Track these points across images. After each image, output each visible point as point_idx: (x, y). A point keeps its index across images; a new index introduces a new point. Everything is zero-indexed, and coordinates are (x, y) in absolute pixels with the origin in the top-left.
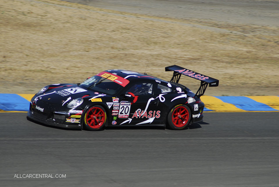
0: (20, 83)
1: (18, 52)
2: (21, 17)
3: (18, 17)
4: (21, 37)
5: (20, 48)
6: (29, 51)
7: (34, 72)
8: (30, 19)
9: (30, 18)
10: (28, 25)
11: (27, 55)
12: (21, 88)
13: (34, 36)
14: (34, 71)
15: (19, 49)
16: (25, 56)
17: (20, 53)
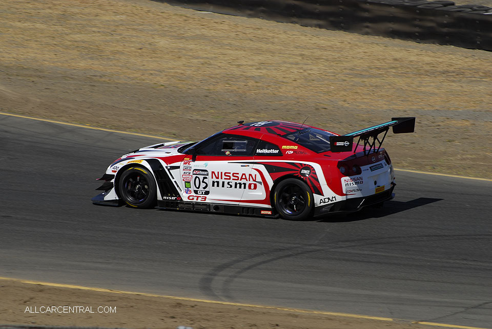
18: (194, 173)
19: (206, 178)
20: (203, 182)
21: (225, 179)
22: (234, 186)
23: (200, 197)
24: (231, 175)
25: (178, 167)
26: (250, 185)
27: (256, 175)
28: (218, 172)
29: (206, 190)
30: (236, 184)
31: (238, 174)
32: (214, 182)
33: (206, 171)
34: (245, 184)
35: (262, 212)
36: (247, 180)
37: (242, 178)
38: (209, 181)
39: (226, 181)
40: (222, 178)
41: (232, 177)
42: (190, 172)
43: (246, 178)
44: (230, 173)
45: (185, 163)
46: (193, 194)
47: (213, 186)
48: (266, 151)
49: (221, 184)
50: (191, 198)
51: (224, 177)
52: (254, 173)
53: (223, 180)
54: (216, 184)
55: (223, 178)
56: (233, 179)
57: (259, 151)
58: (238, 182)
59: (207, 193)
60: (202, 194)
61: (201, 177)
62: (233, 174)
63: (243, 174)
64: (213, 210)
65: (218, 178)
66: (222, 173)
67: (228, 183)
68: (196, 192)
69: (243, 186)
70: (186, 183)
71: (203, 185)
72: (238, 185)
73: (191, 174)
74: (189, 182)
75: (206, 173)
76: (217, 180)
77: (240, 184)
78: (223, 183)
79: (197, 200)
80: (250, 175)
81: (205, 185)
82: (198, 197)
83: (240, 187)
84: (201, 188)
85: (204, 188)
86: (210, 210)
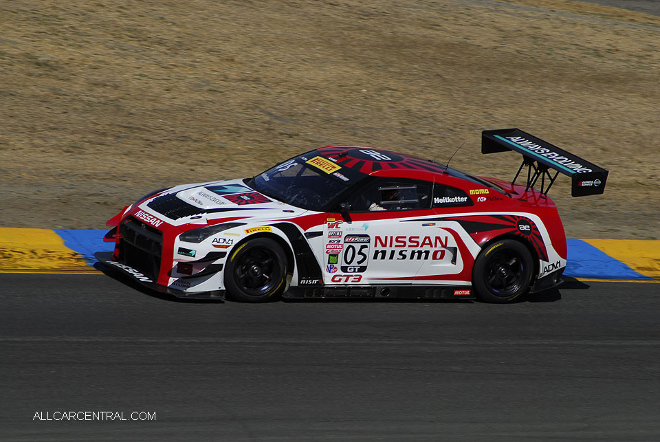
0: (589, 214)
1: (583, 141)
2: (592, 61)
3: (585, 61)
4: (589, 106)
5: (588, 134)
6: (608, 138)
7: (619, 188)
8: (613, 66)
9: (611, 62)
10: (607, 80)
11: (604, 149)
12: (590, 225)
13: (619, 103)
14: (620, 185)
15: (585, 135)
16: (599, 151)
17: (587, 143)
18: (347, 240)
19: (366, 247)
20: (360, 253)
21: (396, 246)
22: (409, 255)
23: (352, 276)
24: (407, 240)
25: (320, 233)
26: (436, 253)
27: (446, 238)
28: (386, 237)
29: (363, 264)
30: (413, 253)
31: (418, 237)
32: (377, 253)
33: (367, 236)
34: (427, 253)
35: (457, 293)
36: (432, 246)
37: (424, 244)
38: (370, 251)
39: (398, 250)
40: (391, 246)
41: (408, 243)
42: (340, 239)
43: (430, 244)
44: (405, 237)
45: (331, 226)
46: (339, 272)
47: (375, 257)
48: (448, 200)
49: (388, 255)
50: (337, 279)
51: (394, 243)
52: (444, 234)
53: (393, 248)
54: (380, 255)
55: (393, 245)
56: (409, 246)
57: (437, 200)
58: (416, 249)
59: (363, 269)
60: (354, 271)
61: (357, 247)
62: (411, 238)
63: (426, 238)
64: (378, 295)
65: (385, 246)
66: (392, 238)
67: (401, 253)
68: (344, 269)
69: (424, 255)
70: (331, 257)
71: (358, 258)
72: (416, 255)
73: (342, 242)
74: (336, 255)
75: (365, 239)
76: (384, 249)
77: (420, 253)
78: (393, 252)
79: (346, 281)
80: (438, 238)
81: (363, 257)
82: (348, 277)
83: (419, 258)
84: (354, 263)
85: (359, 263)
86: (374, 295)
